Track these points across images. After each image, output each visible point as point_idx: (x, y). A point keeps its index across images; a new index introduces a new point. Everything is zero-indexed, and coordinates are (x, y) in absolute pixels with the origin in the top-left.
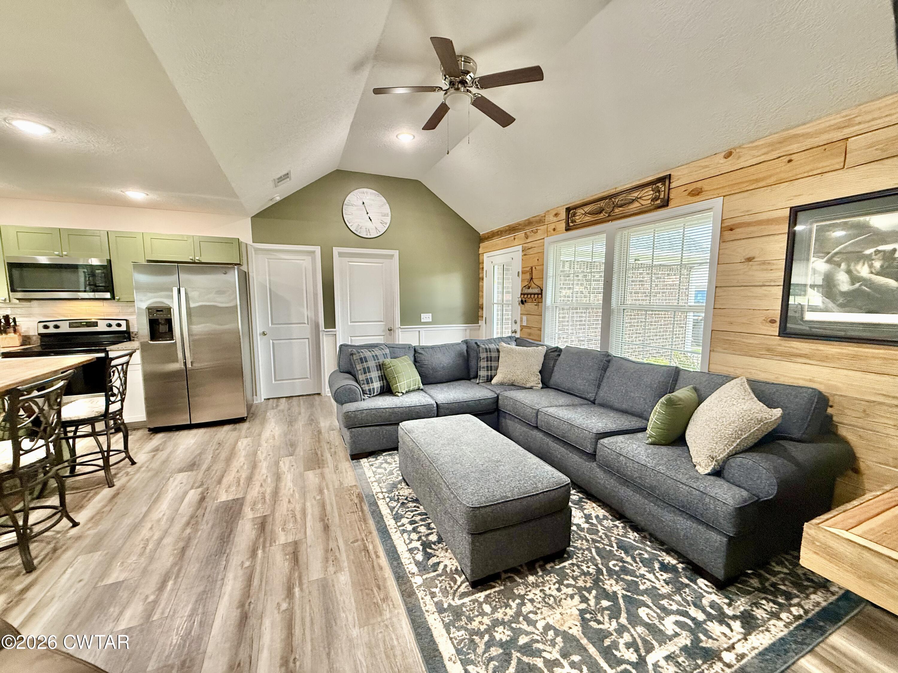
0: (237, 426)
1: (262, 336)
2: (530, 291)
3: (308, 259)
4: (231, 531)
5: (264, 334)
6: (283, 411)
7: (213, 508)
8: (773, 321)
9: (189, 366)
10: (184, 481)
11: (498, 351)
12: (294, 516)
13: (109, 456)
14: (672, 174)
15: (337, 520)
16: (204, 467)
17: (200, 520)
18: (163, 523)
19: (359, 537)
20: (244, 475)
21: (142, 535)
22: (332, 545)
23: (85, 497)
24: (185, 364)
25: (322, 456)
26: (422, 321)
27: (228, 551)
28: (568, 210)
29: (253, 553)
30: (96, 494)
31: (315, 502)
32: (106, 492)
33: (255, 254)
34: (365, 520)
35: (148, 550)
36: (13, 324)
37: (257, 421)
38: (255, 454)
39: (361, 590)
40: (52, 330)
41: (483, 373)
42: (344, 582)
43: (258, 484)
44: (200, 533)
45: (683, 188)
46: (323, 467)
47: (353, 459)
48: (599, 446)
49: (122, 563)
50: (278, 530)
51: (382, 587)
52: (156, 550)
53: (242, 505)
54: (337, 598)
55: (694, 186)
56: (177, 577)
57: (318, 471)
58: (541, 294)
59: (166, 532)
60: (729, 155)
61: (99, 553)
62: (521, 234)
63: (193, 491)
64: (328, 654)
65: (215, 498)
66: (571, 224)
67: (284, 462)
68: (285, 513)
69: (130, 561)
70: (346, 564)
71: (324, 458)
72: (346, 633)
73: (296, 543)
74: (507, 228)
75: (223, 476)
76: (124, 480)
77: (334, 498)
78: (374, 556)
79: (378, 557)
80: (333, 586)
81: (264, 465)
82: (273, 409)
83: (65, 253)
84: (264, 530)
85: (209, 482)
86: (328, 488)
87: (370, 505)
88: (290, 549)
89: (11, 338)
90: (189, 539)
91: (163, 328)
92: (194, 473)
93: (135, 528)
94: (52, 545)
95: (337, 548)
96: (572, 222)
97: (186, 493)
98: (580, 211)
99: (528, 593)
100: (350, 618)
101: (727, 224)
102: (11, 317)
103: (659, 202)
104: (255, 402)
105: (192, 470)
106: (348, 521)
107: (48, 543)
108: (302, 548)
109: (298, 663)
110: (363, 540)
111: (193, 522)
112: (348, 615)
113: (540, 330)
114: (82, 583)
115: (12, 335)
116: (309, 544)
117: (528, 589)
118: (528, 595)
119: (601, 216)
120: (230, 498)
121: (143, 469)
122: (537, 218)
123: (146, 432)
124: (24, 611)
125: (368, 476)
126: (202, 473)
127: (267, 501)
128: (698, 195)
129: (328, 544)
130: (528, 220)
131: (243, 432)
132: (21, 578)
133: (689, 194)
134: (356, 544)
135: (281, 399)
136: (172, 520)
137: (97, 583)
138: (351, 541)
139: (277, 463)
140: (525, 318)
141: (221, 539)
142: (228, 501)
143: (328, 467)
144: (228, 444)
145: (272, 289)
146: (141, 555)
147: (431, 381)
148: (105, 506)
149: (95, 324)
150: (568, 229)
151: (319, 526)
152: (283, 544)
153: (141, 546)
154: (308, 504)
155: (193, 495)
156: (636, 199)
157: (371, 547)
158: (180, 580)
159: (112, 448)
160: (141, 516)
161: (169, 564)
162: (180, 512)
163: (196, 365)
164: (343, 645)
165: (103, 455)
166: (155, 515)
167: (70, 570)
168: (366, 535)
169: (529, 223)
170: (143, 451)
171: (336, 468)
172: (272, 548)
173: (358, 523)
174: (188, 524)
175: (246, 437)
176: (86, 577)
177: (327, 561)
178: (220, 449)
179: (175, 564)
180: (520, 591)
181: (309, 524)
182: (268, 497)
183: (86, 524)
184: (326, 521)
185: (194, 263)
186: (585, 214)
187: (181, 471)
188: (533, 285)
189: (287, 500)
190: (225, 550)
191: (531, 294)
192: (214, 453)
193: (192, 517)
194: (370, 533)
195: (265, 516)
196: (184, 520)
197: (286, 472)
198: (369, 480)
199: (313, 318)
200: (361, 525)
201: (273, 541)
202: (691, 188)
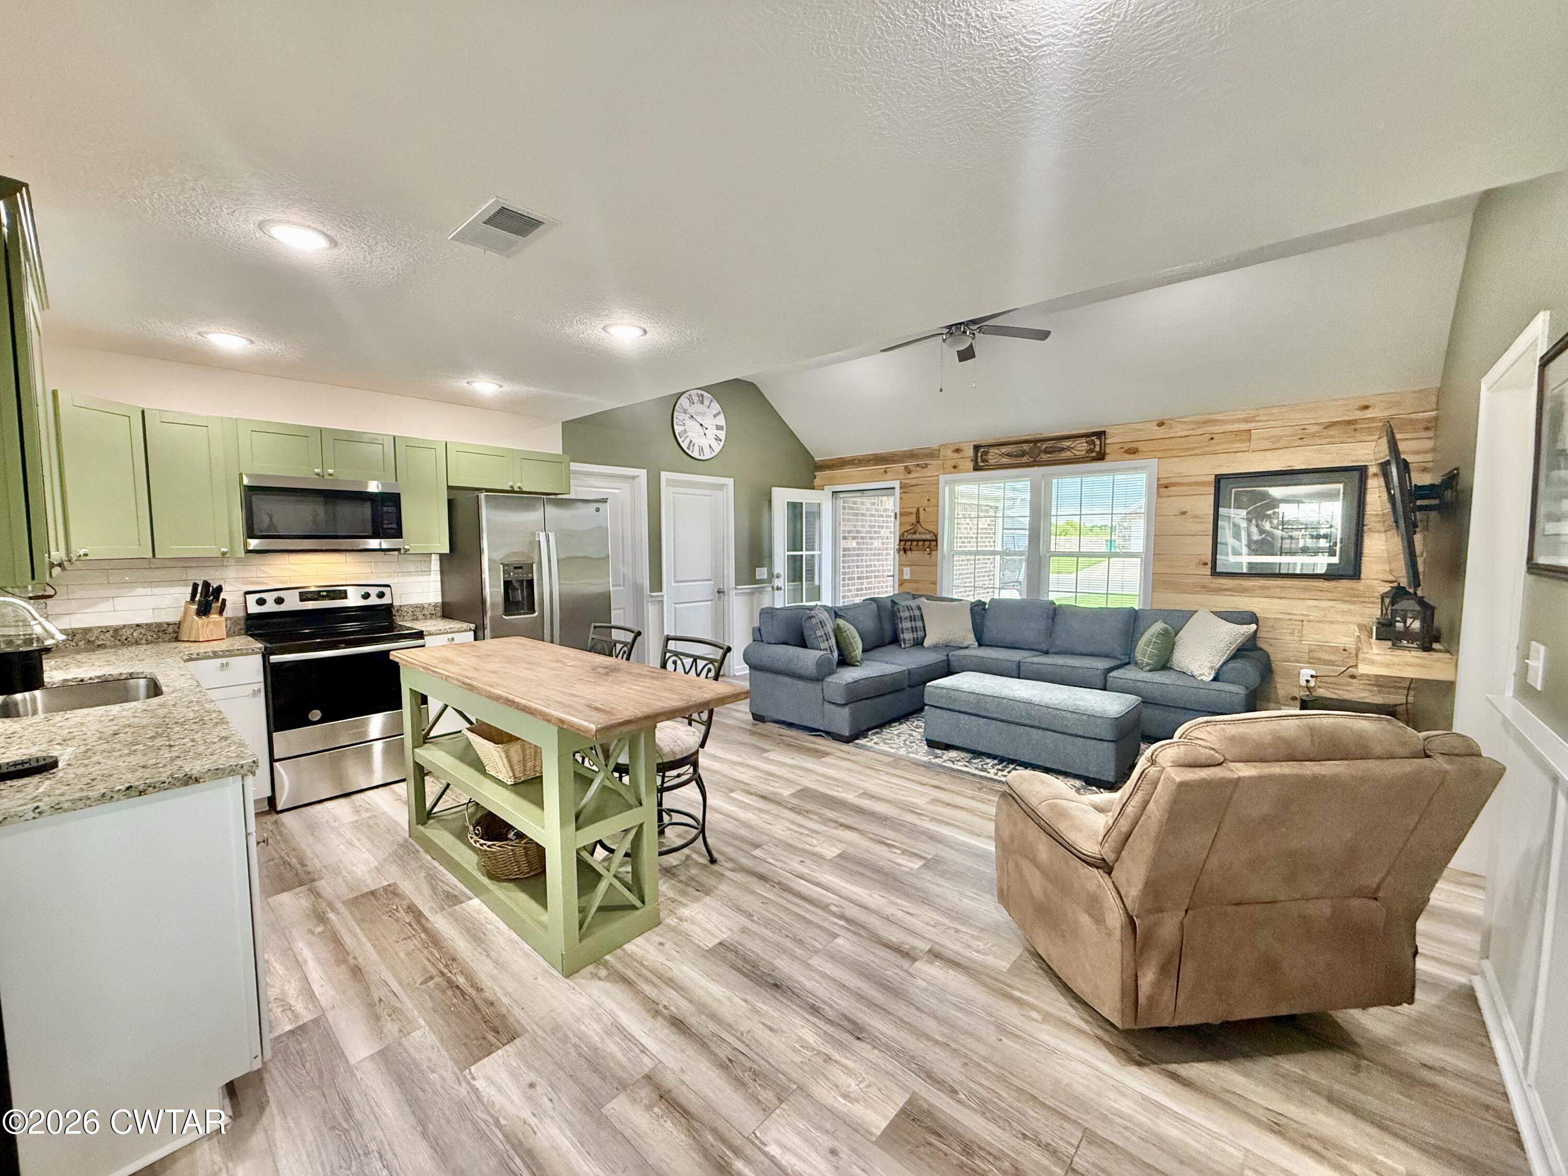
2: (917, 536)
3: (626, 486)
8: (1206, 564)
11: (919, 608)
14: (1107, 431)
28: (977, 448)
41: (908, 636)
45: (1119, 446)
47: (844, 744)
55: (1131, 445)
58: (936, 541)
60: (1161, 424)
62: (900, 467)
66: (981, 464)
74: (871, 457)
83: (327, 471)
96: (983, 462)
98: (993, 451)
101: (1163, 482)
103: (1094, 454)
113: (935, 583)
115: (214, 617)
119: (1024, 459)
122: (928, 451)
128: (1134, 453)
130: (912, 450)
133: (1126, 452)
140: (907, 570)
149: (343, 595)
150: (977, 468)
156: (1069, 449)
169: (912, 455)
186: (1003, 455)
188: (920, 529)
191: (918, 541)
202: (1127, 447)
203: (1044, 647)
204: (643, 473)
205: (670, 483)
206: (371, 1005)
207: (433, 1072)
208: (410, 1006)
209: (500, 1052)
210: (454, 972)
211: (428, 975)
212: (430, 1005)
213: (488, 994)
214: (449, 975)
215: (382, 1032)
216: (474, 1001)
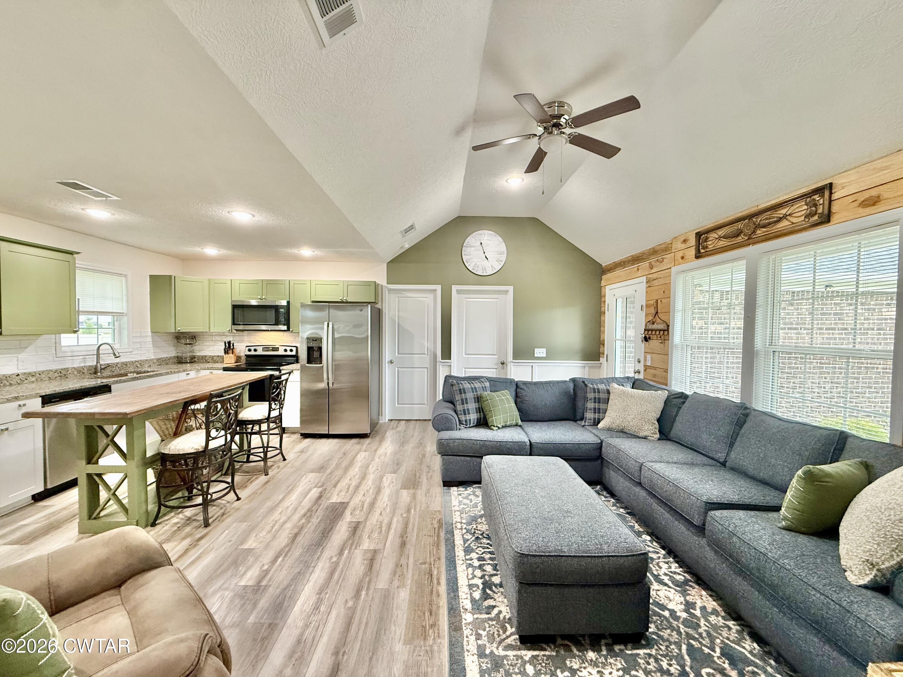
0: (362, 440)
1: (390, 364)
2: (655, 326)
3: (431, 296)
4: (332, 528)
5: (391, 362)
6: (400, 432)
7: (325, 507)
9: (331, 385)
10: (312, 480)
11: (608, 392)
12: (381, 527)
13: (267, 451)
14: (834, 182)
15: (414, 539)
16: (329, 471)
17: (313, 514)
18: (289, 511)
19: (428, 560)
20: (354, 483)
21: (274, 517)
22: (403, 561)
23: (250, 479)
24: (328, 383)
25: (419, 478)
26: (536, 355)
27: (324, 545)
28: (699, 235)
29: (341, 553)
30: (257, 478)
31: (401, 519)
32: (263, 478)
33: (389, 293)
34: (438, 545)
35: (274, 530)
36: (232, 347)
37: (378, 438)
38: (367, 467)
39: (415, 610)
40: (253, 353)
41: (589, 415)
42: (403, 598)
43: (362, 493)
44: (310, 524)
45: (851, 198)
46: (417, 489)
47: (444, 486)
48: (708, 518)
49: (257, 535)
50: (365, 536)
51: (433, 614)
52: (279, 530)
53: (345, 508)
54: (392, 611)
55: (866, 195)
56: (286, 556)
57: (411, 491)
58: (668, 330)
59: (289, 518)
61: (246, 524)
62: (646, 264)
63: (316, 489)
64: (371, 658)
65: (328, 499)
66: (702, 251)
67: (387, 478)
68: (375, 523)
69: (261, 535)
70: (409, 582)
71: (420, 480)
72: (390, 644)
73: (375, 552)
74: (630, 258)
75: (339, 481)
76: (276, 471)
77: (417, 519)
78: (435, 581)
79: (439, 583)
80: (393, 598)
81: (371, 478)
82: (393, 429)
83: (264, 297)
84: (354, 534)
85: (328, 484)
86: (415, 509)
87: (447, 532)
88: (369, 555)
89: (230, 357)
90: (302, 528)
91: (316, 354)
92: (321, 474)
93: (272, 510)
94: (222, 511)
95: (406, 565)
96: (703, 249)
97: (310, 490)
98: (713, 235)
99: (582, 669)
100: (398, 633)
102: (232, 343)
103: (816, 218)
104: (380, 421)
105: (319, 473)
106: (423, 543)
107: (221, 508)
108: (379, 557)
109: (346, 657)
110: (431, 564)
111: (308, 515)
112: (397, 629)
113: (666, 371)
114: (230, 543)
115: (231, 355)
116: (385, 555)
117: (584, 665)
118: (581, 671)
119: (740, 239)
120: (339, 501)
121: (289, 465)
122: (663, 246)
123: (298, 436)
124: (196, 553)
125: (453, 505)
126: (325, 476)
127: (365, 509)
128: (874, 204)
129: (400, 560)
130: (653, 248)
131: (365, 446)
132: (200, 530)
133: (861, 205)
134: (423, 566)
135: (402, 421)
136: (296, 509)
137: (238, 546)
138: (420, 562)
139: (381, 478)
140: (649, 357)
141: (323, 534)
142: (336, 503)
143: (421, 489)
144: (350, 455)
145: (400, 323)
146: (269, 532)
147: (531, 418)
148: (258, 490)
149: (277, 349)
150: (698, 256)
151: (398, 541)
152: (365, 550)
153: (271, 525)
154: (395, 519)
155: (315, 493)
156: (785, 217)
157: (435, 573)
158: (286, 558)
159: (269, 445)
160: (277, 502)
161: (284, 544)
162: (302, 504)
163: (335, 386)
164: (385, 655)
165: (264, 450)
166: (286, 503)
167: (227, 532)
168: (434, 560)
169: (654, 252)
170: (293, 452)
171: (428, 491)
172: (356, 551)
173: (432, 547)
174: (305, 515)
175: (365, 451)
176: (234, 539)
177: (395, 575)
178: (344, 458)
179: (287, 545)
180: (573, 664)
181: (390, 537)
182: (366, 506)
183: (244, 500)
184: (405, 538)
185: (343, 302)
186: (719, 238)
187: (312, 471)
188: (658, 320)
189: (380, 512)
190: (323, 544)
191: (656, 330)
192: (339, 460)
193: (309, 510)
194: (439, 559)
195: (359, 522)
196: (303, 512)
197: (386, 487)
198: (453, 509)
199: (432, 350)
200: (433, 549)
201: (359, 544)
202: (862, 197)
203: (721, 456)
204: (439, 288)
205: (459, 292)
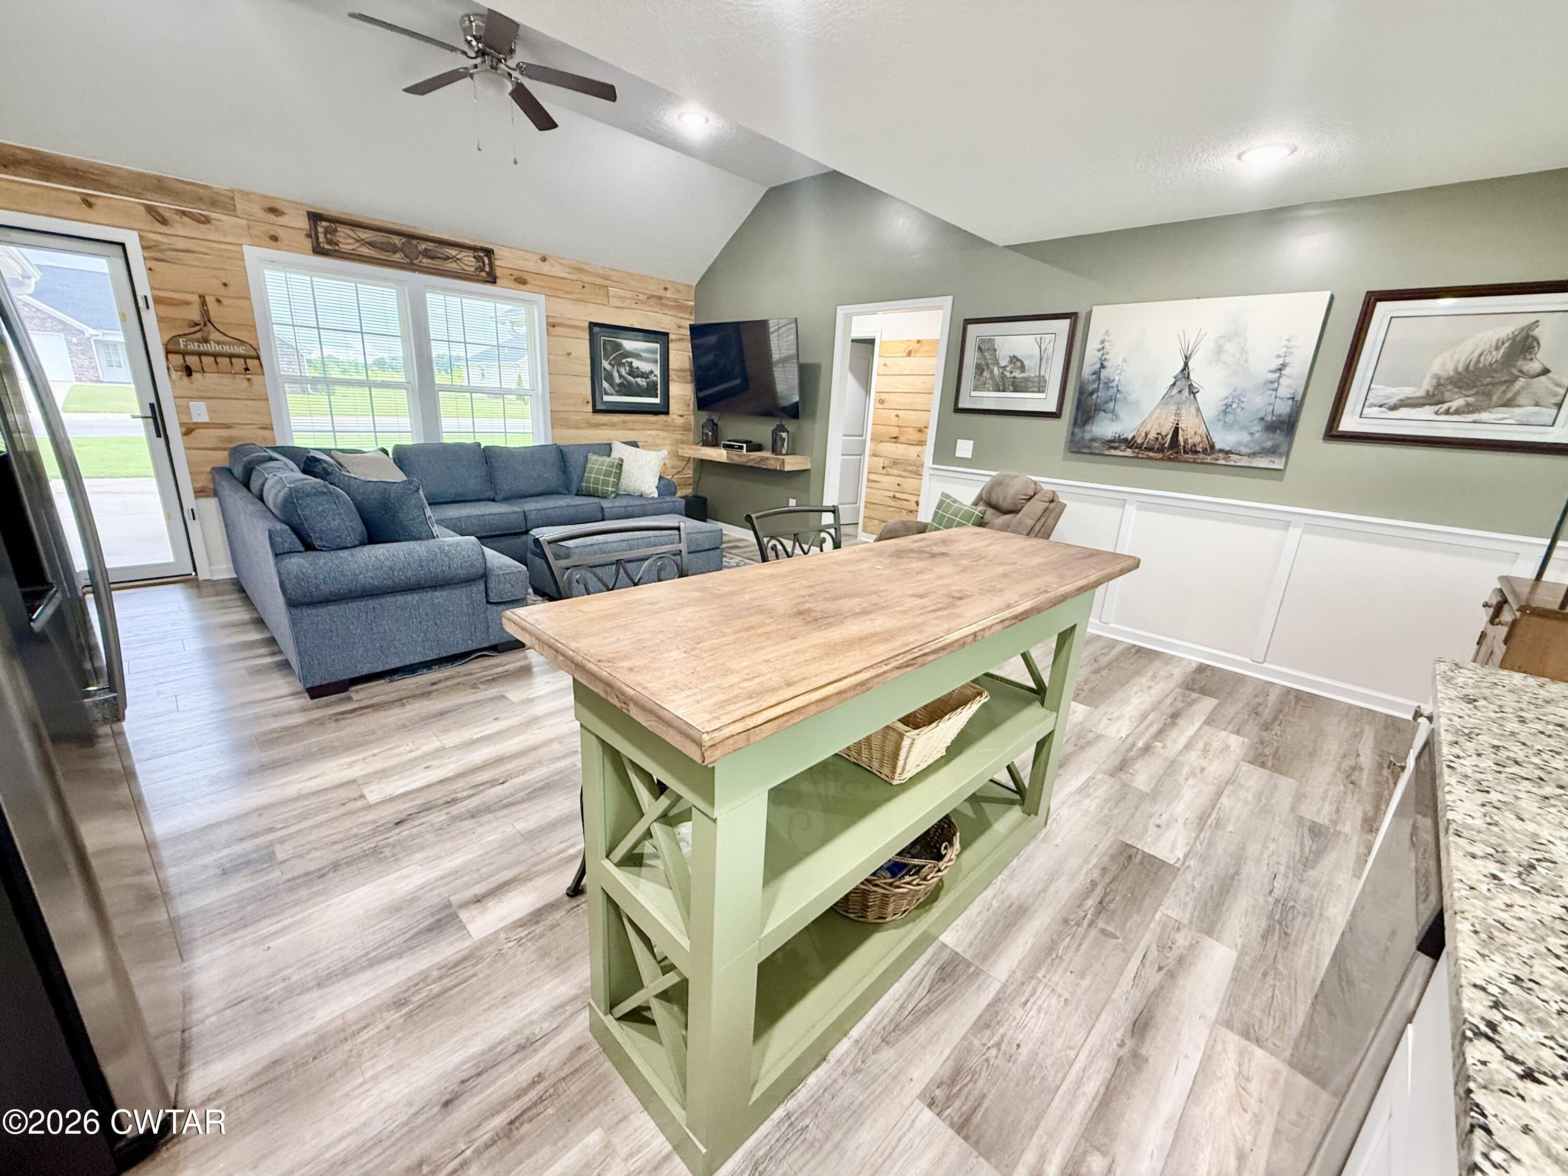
2: (211, 348)
8: (588, 402)
14: (495, 250)
28: (313, 218)
45: (509, 271)
55: (520, 274)
58: (255, 356)
60: (544, 259)
66: (326, 246)
96: (328, 243)
98: (346, 231)
101: (550, 320)
103: (483, 274)
113: (270, 428)
119: (398, 257)
122: (202, 191)
128: (524, 284)
133: (515, 280)
140: (198, 407)
150: (319, 251)
156: (454, 259)
186: (361, 242)
188: (215, 335)
191: (216, 355)
202: (516, 274)
206: (1172, 975)
207: (1194, 887)
208: (1148, 936)
209: (1146, 850)
210: (1082, 914)
211: (1102, 937)
212: (1137, 918)
213: (1096, 874)
214: (1089, 916)
215: (1191, 946)
216: (1110, 883)
